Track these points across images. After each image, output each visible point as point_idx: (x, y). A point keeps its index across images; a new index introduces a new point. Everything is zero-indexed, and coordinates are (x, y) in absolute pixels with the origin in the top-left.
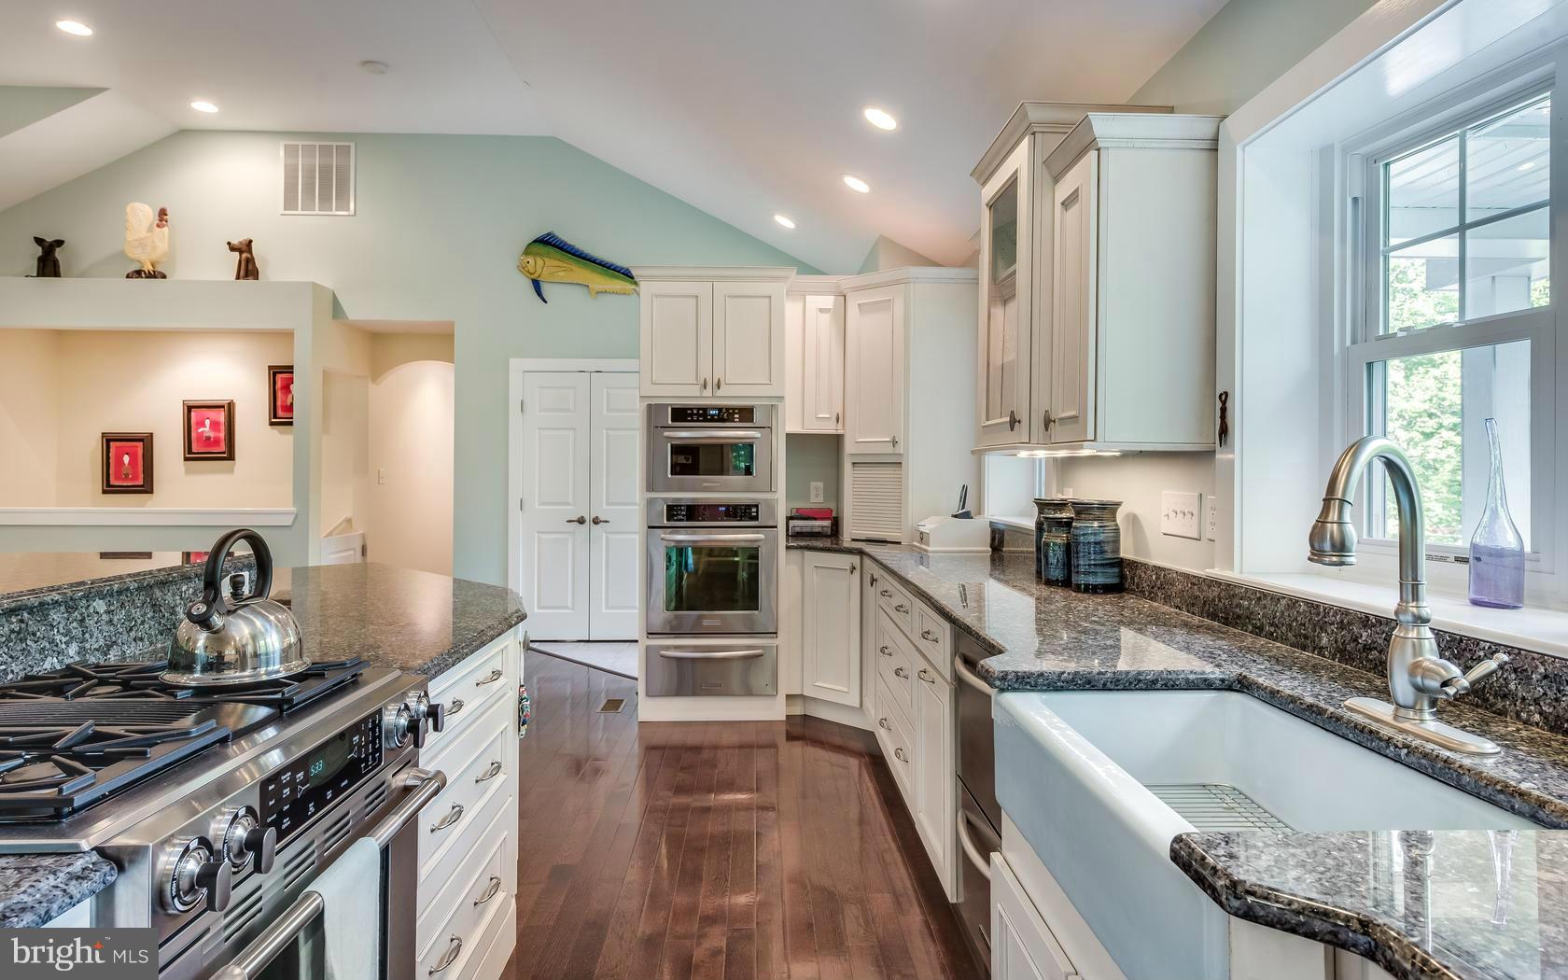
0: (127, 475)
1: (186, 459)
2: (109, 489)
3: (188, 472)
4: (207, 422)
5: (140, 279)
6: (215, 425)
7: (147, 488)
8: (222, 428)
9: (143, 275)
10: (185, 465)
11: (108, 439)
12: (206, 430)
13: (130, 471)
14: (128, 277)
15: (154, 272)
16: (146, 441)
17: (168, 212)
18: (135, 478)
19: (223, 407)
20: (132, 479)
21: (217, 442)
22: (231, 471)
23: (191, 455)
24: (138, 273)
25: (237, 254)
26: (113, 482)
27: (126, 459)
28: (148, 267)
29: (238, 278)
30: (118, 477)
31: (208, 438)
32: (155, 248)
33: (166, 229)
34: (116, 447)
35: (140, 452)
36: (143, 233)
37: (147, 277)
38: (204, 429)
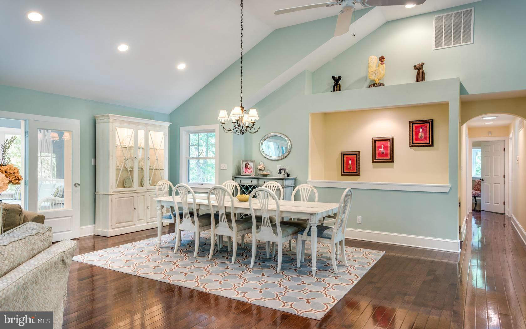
0: (350, 168)
1: (373, 162)
2: (344, 173)
3: (374, 167)
4: (383, 147)
5: (374, 87)
6: (386, 148)
7: (357, 174)
8: (389, 149)
9: (376, 85)
10: (372, 164)
11: (343, 154)
12: (382, 150)
13: (351, 167)
14: (369, 87)
15: (380, 83)
16: (357, 155)
17: (385, 57)
18: (353, 169)
19: (390, 140)
20: (352, 170)
21: (386, 155)
22: (392, 167)
23: (375, 160)
24: (374, 85)
25: (417, 71)
26: (345, 171)
27: (350, 162)
28: (377, 82)
29: (417, 81)
30: (347, 169)
31: (383, 153)
32: (380, 74)
33: (384, 65)
34: (346, 157)
35: (355, 159)
36: (375, 69)
37: (377, 86)
38: (381, 149)
